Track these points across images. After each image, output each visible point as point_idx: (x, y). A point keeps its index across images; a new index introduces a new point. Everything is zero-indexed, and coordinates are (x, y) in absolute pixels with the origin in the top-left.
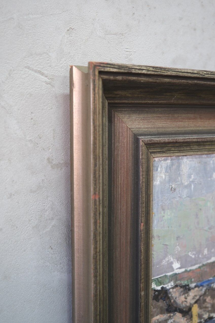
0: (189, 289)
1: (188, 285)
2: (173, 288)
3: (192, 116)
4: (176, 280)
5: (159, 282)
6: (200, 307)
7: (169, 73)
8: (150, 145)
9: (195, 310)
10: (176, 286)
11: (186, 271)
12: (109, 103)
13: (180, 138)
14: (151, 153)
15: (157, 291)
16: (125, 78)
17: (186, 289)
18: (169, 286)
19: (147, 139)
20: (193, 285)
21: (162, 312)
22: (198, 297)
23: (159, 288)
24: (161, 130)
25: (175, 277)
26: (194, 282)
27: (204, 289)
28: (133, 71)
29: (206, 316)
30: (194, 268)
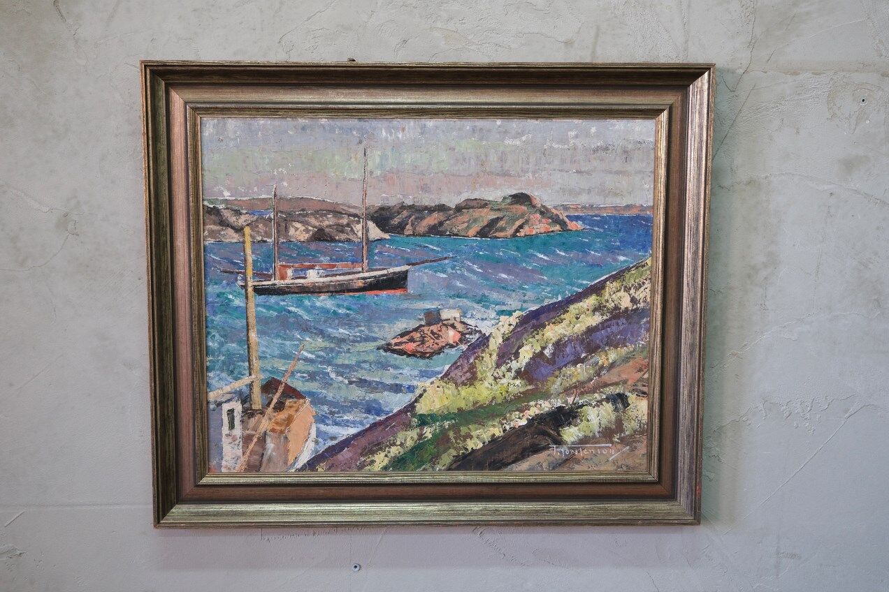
0: (241, 214)
1: (239, 211)
2: (224, 209)
3: (234, 91)
4: (227, 204)
5: (210, 202)
6: (253, 230)
7: (194, 64)
8: (194, 109)
9: (247, 230)
10: (228, 208)
11: (236, 200)
12: (166, 84)
13: (220, 106)
14: (198, 114)
15: (210, 208)
16: (164, 68)
17: (238, 213)
18: (221, 207)
19: (192, 105)
20: (244, 212)
21: (215, 224)
22: (250, 222)
23: (212, 206)
24: (206, 100)
25: (226, 201)
26: (245, 209)
27: (255, 218)
28: (168, 64)
29: (259, 238)
30: (245, 199)
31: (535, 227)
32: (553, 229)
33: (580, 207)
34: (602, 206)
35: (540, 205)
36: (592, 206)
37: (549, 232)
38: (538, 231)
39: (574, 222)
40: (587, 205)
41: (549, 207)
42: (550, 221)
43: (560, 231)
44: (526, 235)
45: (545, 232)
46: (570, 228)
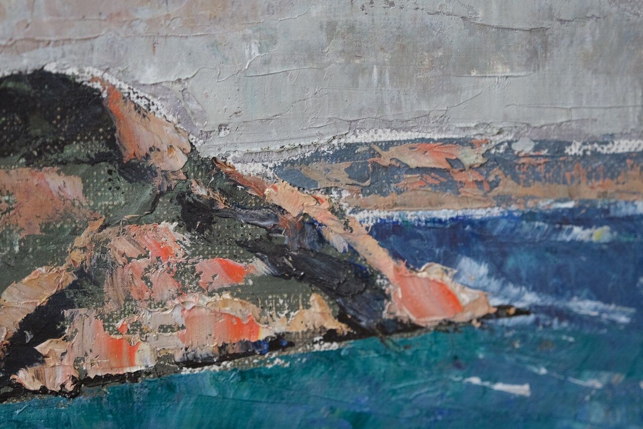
31: (149, 318)
32: (279, 326)
33: (471, 157)
34: (623, 146)
35: (179, 161)
36: (559, 147)
37: (250, 349)
38: (175, 345)
39: (432, 272)
40: (524, 147)
41: (249, 169)
42: (260, 267)
43: (331, 336)
44: (82, 382)
45: (224, 354)
46: (405, 314)
